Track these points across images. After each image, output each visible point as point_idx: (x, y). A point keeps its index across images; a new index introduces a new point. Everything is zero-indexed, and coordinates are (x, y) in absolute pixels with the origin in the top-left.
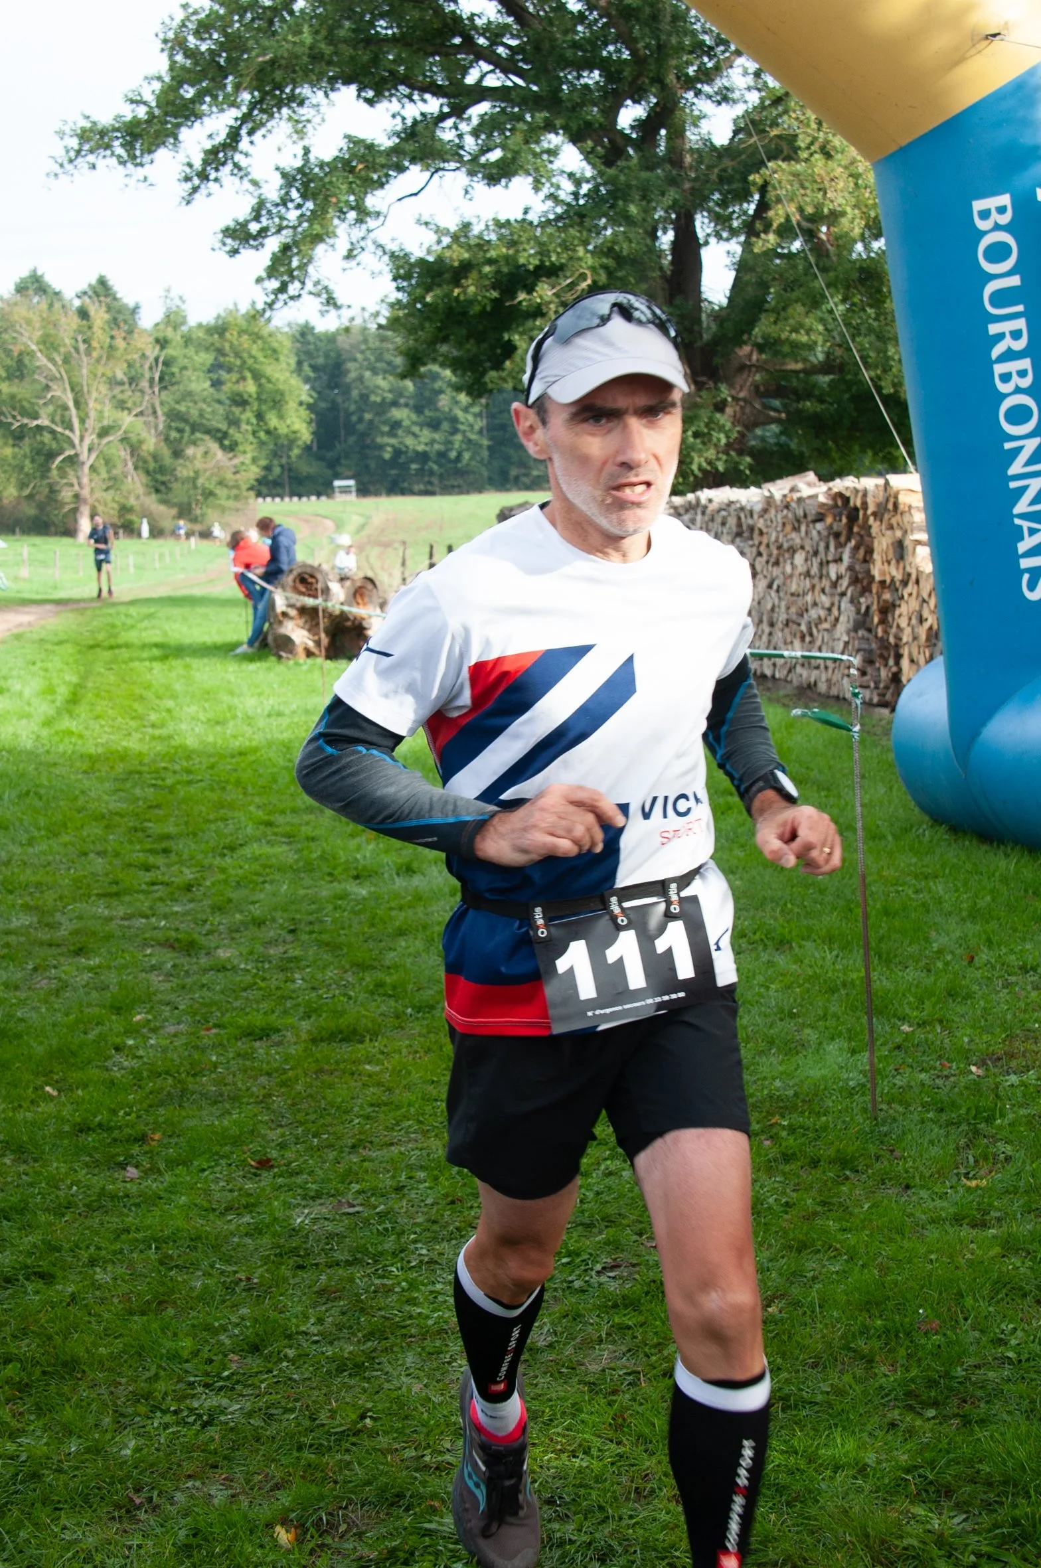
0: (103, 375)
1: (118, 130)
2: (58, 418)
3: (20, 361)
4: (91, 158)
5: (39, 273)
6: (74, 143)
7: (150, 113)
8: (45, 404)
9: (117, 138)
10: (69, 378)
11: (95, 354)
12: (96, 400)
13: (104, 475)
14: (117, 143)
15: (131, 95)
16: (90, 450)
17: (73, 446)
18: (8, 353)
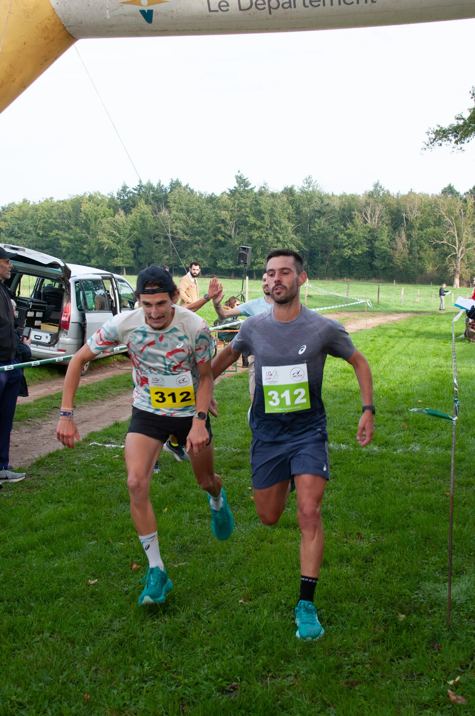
0: (470, 224)
1: (450, 130)
2: (450, 240)
3: (440, 219)
4: (440, 142)
5: (452, 186)
6: (433, 136)
7: (465, 123)
8: (447, 235)
9: (450, 133)
10: (456, 225)
11: (467, 216)
12: (466, 233)
13: (467, 263)
14: (450, 135)
15: (457, 116)
16: (462, 253)
17: (456, 252)
18: (435, 216)
